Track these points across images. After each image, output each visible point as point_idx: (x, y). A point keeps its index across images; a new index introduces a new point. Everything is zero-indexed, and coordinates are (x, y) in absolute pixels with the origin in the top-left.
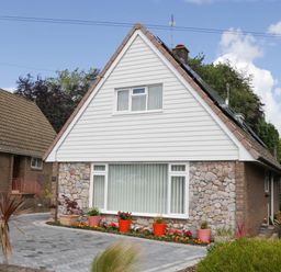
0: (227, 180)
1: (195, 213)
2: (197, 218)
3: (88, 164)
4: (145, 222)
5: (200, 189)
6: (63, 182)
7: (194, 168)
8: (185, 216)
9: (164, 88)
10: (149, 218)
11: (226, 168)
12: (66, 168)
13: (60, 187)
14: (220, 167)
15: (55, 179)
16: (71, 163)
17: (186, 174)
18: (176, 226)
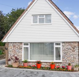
0: (75, 48)
1: (64, 60)
2: (65, 61)
3: (21, 43)
4: (46, 64)
5: (66, 52)
6: (11, 50)
7: (64, 44)
8: (61, 61)
9: (52, 16)
10: (47, 62)
11: (75, 44)
12: (11, 44)
13: (9, 52)
14: (73, 44)
15: (7, 49)
16: (13, 43)
17: (61, 46)
18: (57, 64)
